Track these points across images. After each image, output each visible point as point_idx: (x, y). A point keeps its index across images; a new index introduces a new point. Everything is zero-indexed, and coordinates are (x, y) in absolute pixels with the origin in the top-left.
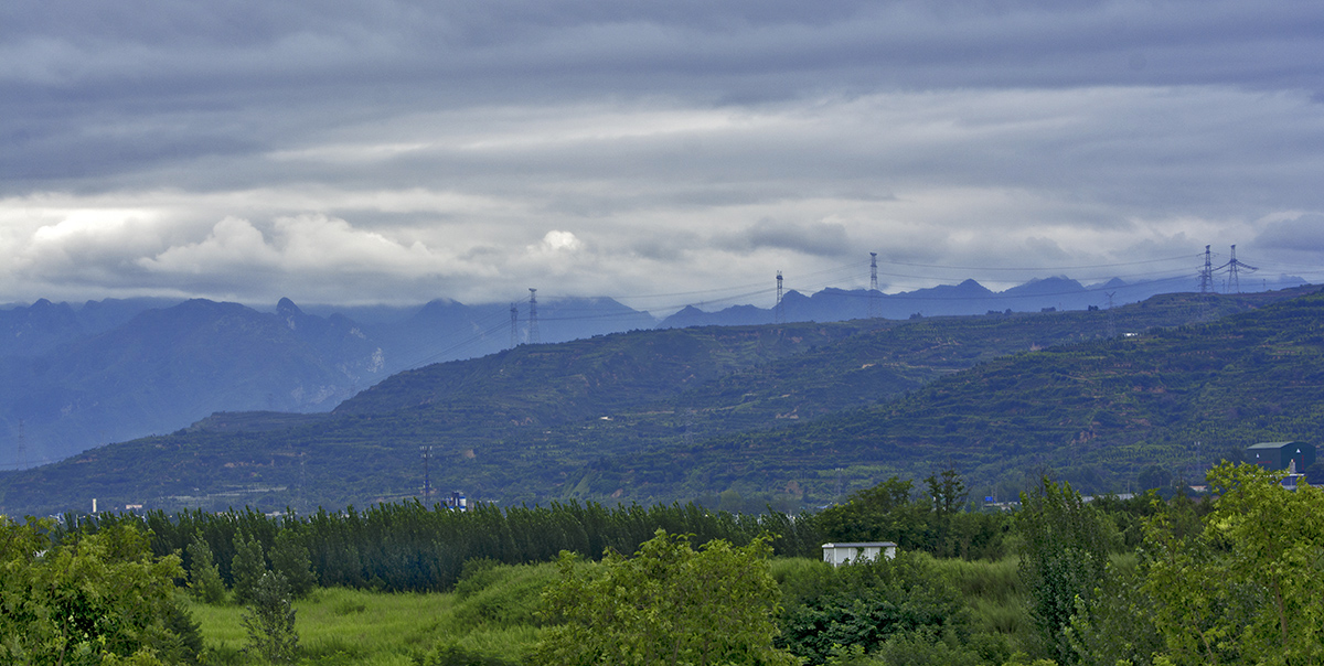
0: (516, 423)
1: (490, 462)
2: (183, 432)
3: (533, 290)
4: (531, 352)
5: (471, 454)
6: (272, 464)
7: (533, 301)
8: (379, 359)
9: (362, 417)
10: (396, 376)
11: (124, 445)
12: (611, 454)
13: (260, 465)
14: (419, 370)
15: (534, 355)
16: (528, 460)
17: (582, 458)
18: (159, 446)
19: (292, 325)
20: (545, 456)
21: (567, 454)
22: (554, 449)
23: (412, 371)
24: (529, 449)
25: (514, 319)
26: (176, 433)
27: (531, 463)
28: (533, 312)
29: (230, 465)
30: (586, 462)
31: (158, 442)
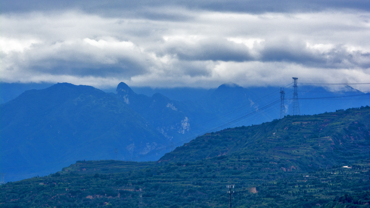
0: (284, 169)
1: (268, 196)
2: (57, 175)
3: (295, 79)
4: (294, 121)
5: (254, 191)
6: (119, 196)
7: (295, 86)
8: (186, 124)
9: (179, 164)
10: (202, 137)
11: (17, 183)
12: (351, 192)
13: (110, 197)
14: (217, 133)
15: (296, 123)
16: (294, 195)
17: (331, 194)
18: (41, 184)
19: (127, 101)
20: (305, 192)
21: (321, 191)
22: (311, 187)
23: (212, 133)
24: (294, 188)
25: (283, 99)
26: (53, 176)
27: (296, 197)
28: (295, 94)
29: (90, 197)
30: (333, 197)
31: (41, 181)
